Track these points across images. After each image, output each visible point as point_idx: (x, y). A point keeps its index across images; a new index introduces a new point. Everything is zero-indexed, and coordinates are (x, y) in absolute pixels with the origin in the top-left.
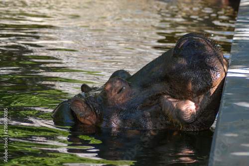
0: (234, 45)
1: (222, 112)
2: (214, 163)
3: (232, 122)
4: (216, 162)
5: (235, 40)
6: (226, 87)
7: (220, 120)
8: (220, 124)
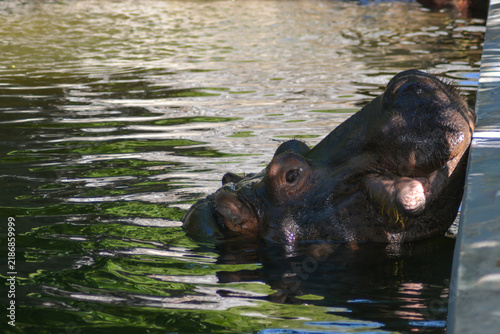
0: (481, 92)
1: (467, 206)
2: (458, 294)
3: (484, 223)
4: (461, 292)
5: (482, 84)
6: (471, 162)
7: (465, 220)
8: (464, 227)
